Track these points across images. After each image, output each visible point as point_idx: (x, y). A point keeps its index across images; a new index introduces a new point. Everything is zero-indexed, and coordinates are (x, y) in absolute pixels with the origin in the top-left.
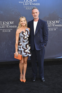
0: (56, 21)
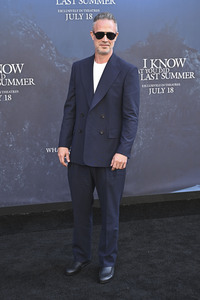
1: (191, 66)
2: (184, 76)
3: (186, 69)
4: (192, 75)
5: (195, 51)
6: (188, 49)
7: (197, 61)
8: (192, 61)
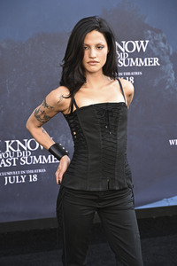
1: (154, 50)
2: (146, 62)
3: (149, 53)
4: (156, 62)
5: (159, 31)
6: (151, 29)
7: (162, 44)
8: (155, 43)
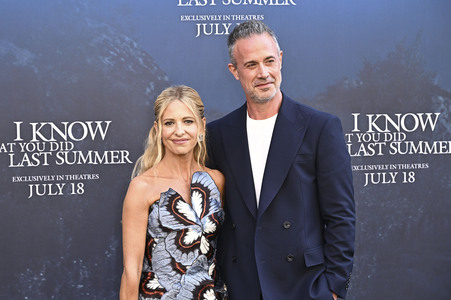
0: (418, 118)
